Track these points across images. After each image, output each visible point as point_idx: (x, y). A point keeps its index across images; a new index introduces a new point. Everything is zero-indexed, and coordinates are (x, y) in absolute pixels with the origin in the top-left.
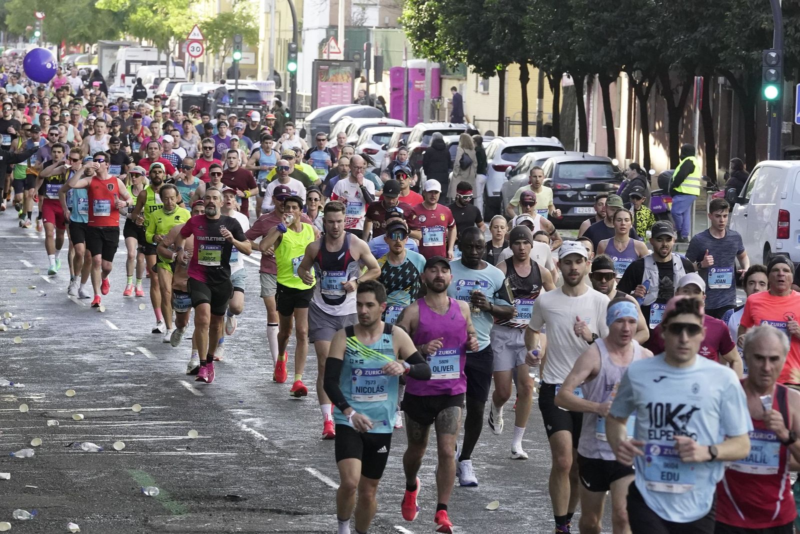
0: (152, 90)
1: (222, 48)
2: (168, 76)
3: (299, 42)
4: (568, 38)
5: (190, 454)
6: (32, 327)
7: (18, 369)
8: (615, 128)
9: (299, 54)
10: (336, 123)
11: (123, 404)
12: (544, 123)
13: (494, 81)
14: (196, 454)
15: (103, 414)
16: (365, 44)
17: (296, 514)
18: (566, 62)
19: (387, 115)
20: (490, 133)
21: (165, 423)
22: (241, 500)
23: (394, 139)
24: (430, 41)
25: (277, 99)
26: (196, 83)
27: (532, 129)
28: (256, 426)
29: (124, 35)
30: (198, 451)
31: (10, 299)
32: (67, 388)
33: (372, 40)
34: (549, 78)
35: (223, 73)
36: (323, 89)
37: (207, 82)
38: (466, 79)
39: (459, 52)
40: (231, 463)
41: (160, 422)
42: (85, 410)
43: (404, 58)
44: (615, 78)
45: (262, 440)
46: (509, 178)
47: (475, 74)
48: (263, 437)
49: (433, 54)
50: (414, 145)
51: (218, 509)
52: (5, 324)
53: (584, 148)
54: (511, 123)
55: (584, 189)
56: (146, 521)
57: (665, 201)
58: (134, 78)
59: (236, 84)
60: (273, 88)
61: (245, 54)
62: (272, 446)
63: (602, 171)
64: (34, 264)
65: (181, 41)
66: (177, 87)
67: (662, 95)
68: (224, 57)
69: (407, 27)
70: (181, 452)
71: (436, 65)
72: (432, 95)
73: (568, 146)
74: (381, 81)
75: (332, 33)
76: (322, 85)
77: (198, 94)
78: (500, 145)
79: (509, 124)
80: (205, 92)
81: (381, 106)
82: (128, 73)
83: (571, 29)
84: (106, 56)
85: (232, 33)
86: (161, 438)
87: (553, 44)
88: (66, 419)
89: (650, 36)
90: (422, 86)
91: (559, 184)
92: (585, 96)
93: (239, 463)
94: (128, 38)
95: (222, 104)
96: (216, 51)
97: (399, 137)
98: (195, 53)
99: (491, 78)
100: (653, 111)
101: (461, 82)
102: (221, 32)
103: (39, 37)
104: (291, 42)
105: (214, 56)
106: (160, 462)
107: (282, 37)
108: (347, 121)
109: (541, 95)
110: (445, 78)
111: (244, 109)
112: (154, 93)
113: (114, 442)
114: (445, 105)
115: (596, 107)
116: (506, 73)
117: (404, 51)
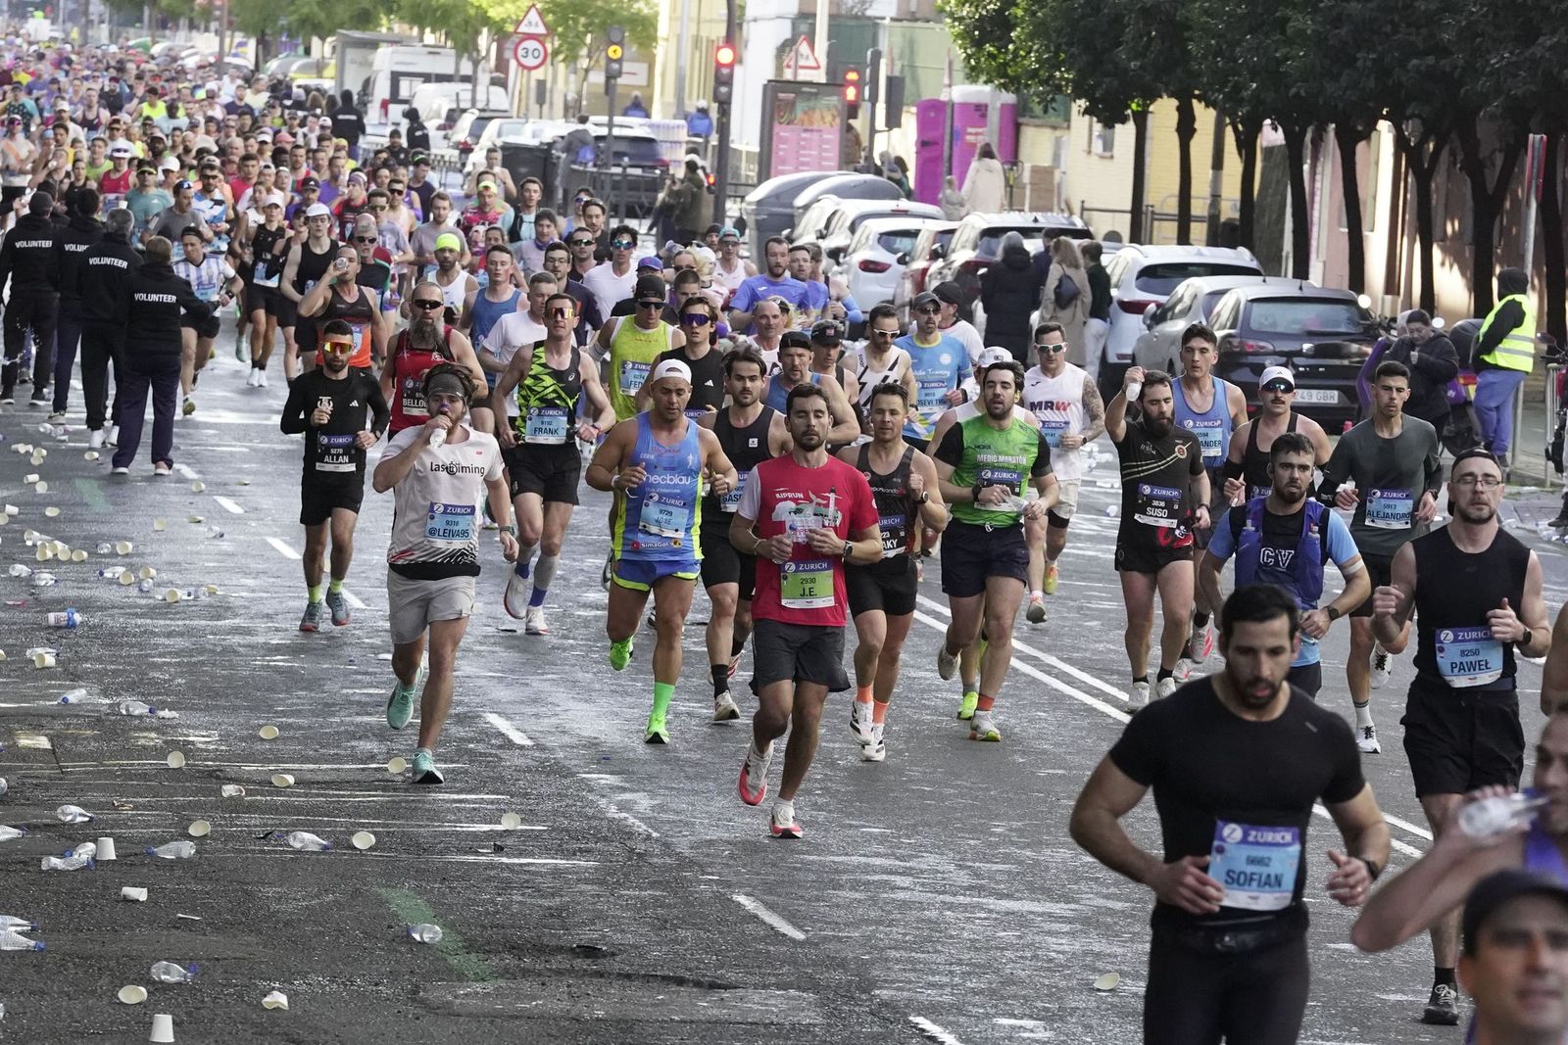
0: (443, 133)
1: (584, 51)
2: (474, 105)
3: (737, 44)
4: (1277, 50)
5: (505, 860)
6: (196, 598)
7: (165, 681)
8: (1366, 233)
9: (738, 70)
10: (806, 207)
11: (372, 758)
12: (1223, 219)
13: (1125, 133)
14: (516, 861)
15: (333, 776)
16: (869, 53)
17: (713, 986)
18: (1268, 98)
19: (909, 195)
20: (1113, 236)
21: (456, 797)
22: (604, 955)
23: (923, 243)
24: (999, 49)
26: (531, 120)
27: (1199, 230)
28: (636, 808)
29: (390, 20)
30: (520, 855)
31: (152, 541)
32: (261, 722)
33: (883, 45)
34: (1235, 130)
35: (584, 103)
36: (784, 141)
37: (551, 118)
38: (1069, 127)
39: (1057, 74)
40: (587, 881)
41: (447, 796)
42: (296, 766)
43: (946, 81)
44: (1368, 132)
45: (649, 838)
46: (1149, 328)
47: (1087, 117)
48: (651, 830)
49: (1005, 75)
50: (962, 255)
51: (559, 973)
53: (1302, 271)
54: (1156, 217)
55: (1300, 353)
56: (415, 992)
57: (1462, 381)
58: (406, 107)
59: (610, 125)
61: (628, 66)
62: (667, 849)
63: (1336, 319)
64: (200, 472)
65: (501, 35)
66: (493, 127)
67: (1461, 170)
68: (587, 71)
69: (955, 20)
70: (487, 855)
71: (1009, 98)
73: (1269, 265)
74: (898, 125)
75: (804, 27)
76: (781, 131)
77: (534, 142)
78: (1134, 261)
79: (1153, 220)
80: (547, 138)
82: (395, 98)
83: (1283, 32)
84: (353, 62)
85: (603, 23)
86: (447, 828)
87: (1245, 61)
88: (260, 783)
89: (1442, 51)
91: (1251, 342)
92: (1306, 167)
93: (602, 883)
94: (397, 27)
95: (581, 164)
96: (572, 59)
97: (931, 239)
98: (530, 62)
99: (1118, 127)
100: (1443, 200)
101: (1058, 133)
102: (583, 20)
104: (722, 43)
105: (567, 67)
106: (444, 875)
107: (704, 34)
108: (830, 203)
109: (1218, 163)
110: (1027, 125)
111: (624, 175)
112: (446, 137)
113: (353, 833)
114: (1026, 177)
115: (1326, 190)
116: (1150, 116)
117: (946, 66)
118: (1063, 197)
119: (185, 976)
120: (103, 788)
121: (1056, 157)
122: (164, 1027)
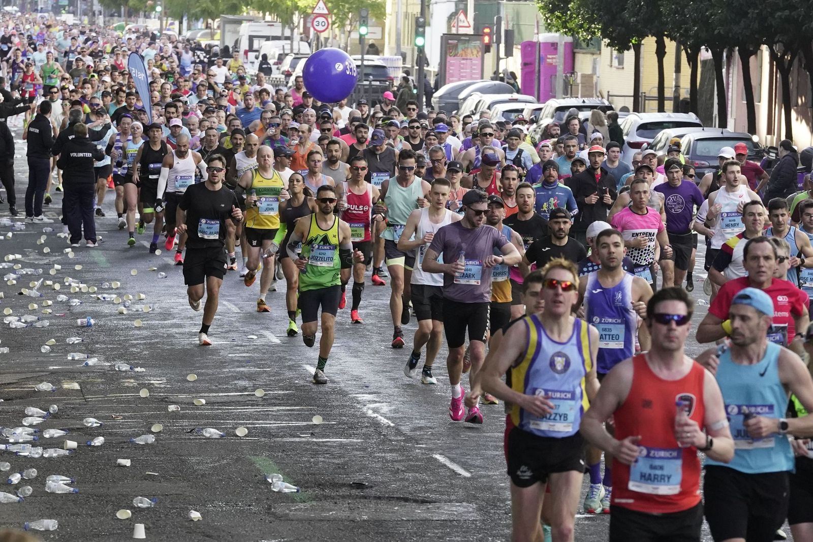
0: (276, 66)
1: (348, 22)
2: (292, 51)
3: (427, 16)
4: (707, 10)
5: (315, 440)
6: (153, 310)
7: (138, 353)
8: (756, 103)
9: (427, 29)
10: (465, 99)
11: (245, 389)
12: (681, 98)
13: (629, 55)
14: (321, 440)
15: (226, 399)
16: (495, 18)
17: (423, 502)
18: (703, 35)
19: (518, 92)
20: (625, 109)
21: (289, 408)
22: (367, 487)
23: (526, 115)
24: (562, 14)
25: (405, 75)
27: (669, 105)
28: (382, 411)
29: (247, 9)
30: (323, 437)
31: (130, 281)
32: (188, 372)
33: (503, 14)
34: (687, 52)
35: (349, 48)
36: (452, 65)
38: (600, 53)
39: (593, 26)
40: (357, 450)
41: (284, 408)
42: (206, 395)
43: (536, 31)
44: (756, 51)
45: (389, 426)
47: (609, 48)
48: (390, 422)
49: (566, 27)
50: (546, 121)
51: (343, 497)
52: (125, 306)
53: (723, 124)
54: (647, 98)
56: (270, 509)
58: (257, 53)
59: (362, 60)
60: (400, 64)
61: (371, 29)
62: (398, 432)
65: (306, 16)
66: (302, 63)
67: (804, 69)
68: (350, 32)
70: (305, 438)
71: (569, 39)
72: (565, 70)
73: (706, 121)
74: (511, 55)
75: (461, 6)
76: (451, 60)
78: (635, 121)
79: (645, 100)
81: (512, 81)
82: (251, 49)
84: (229, 31)
85: (357, 8)
86: (284, 424)
87: (690, 16)
88: (188, 404)
89: (792, 7)
90: (554, 60)
91: (697, 162)
92: (724, 70)
93: (365, 450)
94: (251, 13)
96: (342, 26)
97: (530, 113)
98: (320, 28)
99: (626, 52)
100: (796, 85)
101: (595, 56)
102: (347, 6)
103: (161, 12)
104: (419, 16)
105: (340, 30)
106: (283, 448)
107: (410, 11)
108: (477, 97)
109: (678, 69)
110: (579, 53)
111: (370, 85)
113: (236, 428)
114: (579, 80)
115: (735, 82)
116: (642, 46)
117: (536, 24)
118: (598, 90)
119: (151, 504)
120: (108, 409)
121: (594, 68)
122: (140, 531)
